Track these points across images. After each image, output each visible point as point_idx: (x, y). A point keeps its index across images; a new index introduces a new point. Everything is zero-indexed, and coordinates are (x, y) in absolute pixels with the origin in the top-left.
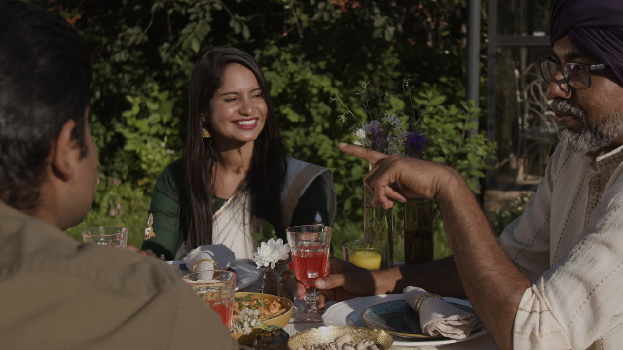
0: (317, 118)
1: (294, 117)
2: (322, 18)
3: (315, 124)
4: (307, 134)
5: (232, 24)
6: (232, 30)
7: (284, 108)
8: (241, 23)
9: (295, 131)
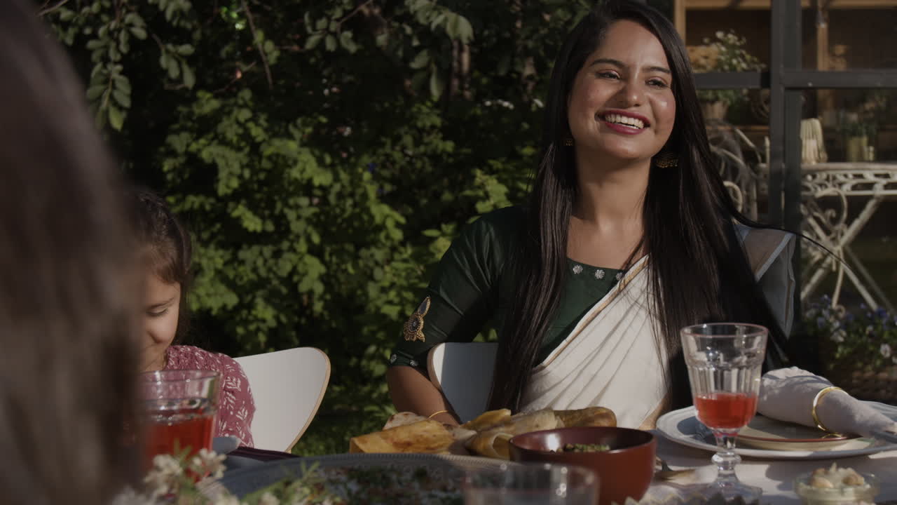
0: (297, 227)
1: (252, 223)
2: (322, 43)
3: (291, 237)
4: (277, 254)
5: (164, 61)
6: (165, 72)
7: (235, 208)
8: (179, 58)
9: (256, 249)
